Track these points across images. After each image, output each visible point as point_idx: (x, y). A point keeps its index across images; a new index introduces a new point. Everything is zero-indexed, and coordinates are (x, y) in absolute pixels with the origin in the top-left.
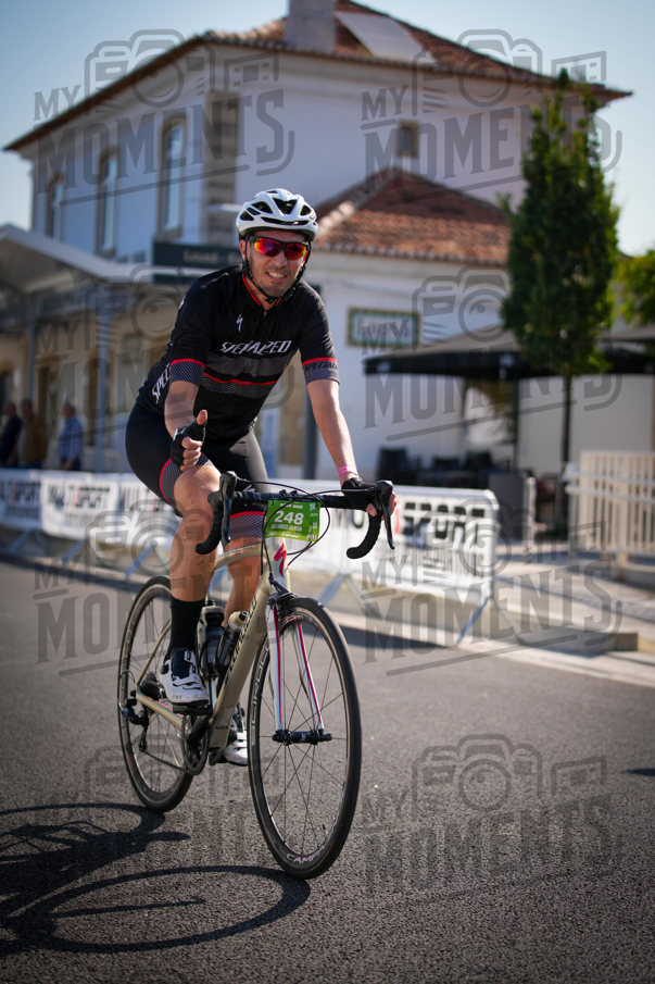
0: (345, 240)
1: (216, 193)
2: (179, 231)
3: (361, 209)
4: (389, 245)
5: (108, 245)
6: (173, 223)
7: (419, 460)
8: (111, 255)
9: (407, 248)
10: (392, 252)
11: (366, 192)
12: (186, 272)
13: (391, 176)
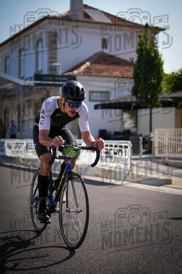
0: (88, 72)
1: (52, 60)
2: (42, 71)
3: (92, 63)
4: (100, 73)
5: (22, 75)
6: (40, 69)
7: (110, 133)
8: (22, 78)
9: (105, 74)
10: (101, 75)
11: (93, 59)
12: (44, 82)
13: (101, 54)
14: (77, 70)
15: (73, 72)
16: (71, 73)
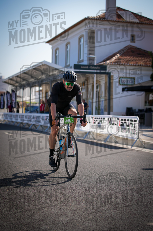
0: (118, 62)
1: (91, 52)
2: (83, 61)
3: (121, 55)
4: (128, 63)
5: (68, 64)
7: (135, 110)
9: (132, 63)
10: (128, 64)
11: (124, 51)
12: (81, 70)
13: (129, 47)
14: (110, 60)
15: (107, 62)
16: (104, 63)
